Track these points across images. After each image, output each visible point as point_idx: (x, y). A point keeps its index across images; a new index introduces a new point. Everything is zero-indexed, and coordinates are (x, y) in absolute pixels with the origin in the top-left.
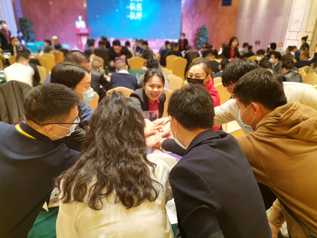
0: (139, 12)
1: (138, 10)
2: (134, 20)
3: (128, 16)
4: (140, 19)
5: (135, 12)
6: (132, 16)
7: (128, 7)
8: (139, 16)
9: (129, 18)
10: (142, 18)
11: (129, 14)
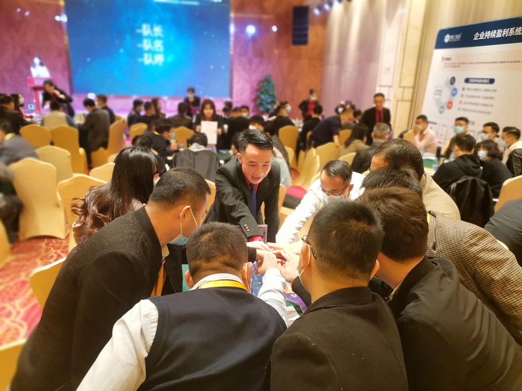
0: (158, 53)
1: (157, 50)
2: (151, 65)
3: (140, 60)
4: (161, 64)
5: (153, 53)
6: (147, 60)
7: (139, 45)
8: (159, 59)
9: (143, 63)
10: (164, 63)
11: (142, 57)
